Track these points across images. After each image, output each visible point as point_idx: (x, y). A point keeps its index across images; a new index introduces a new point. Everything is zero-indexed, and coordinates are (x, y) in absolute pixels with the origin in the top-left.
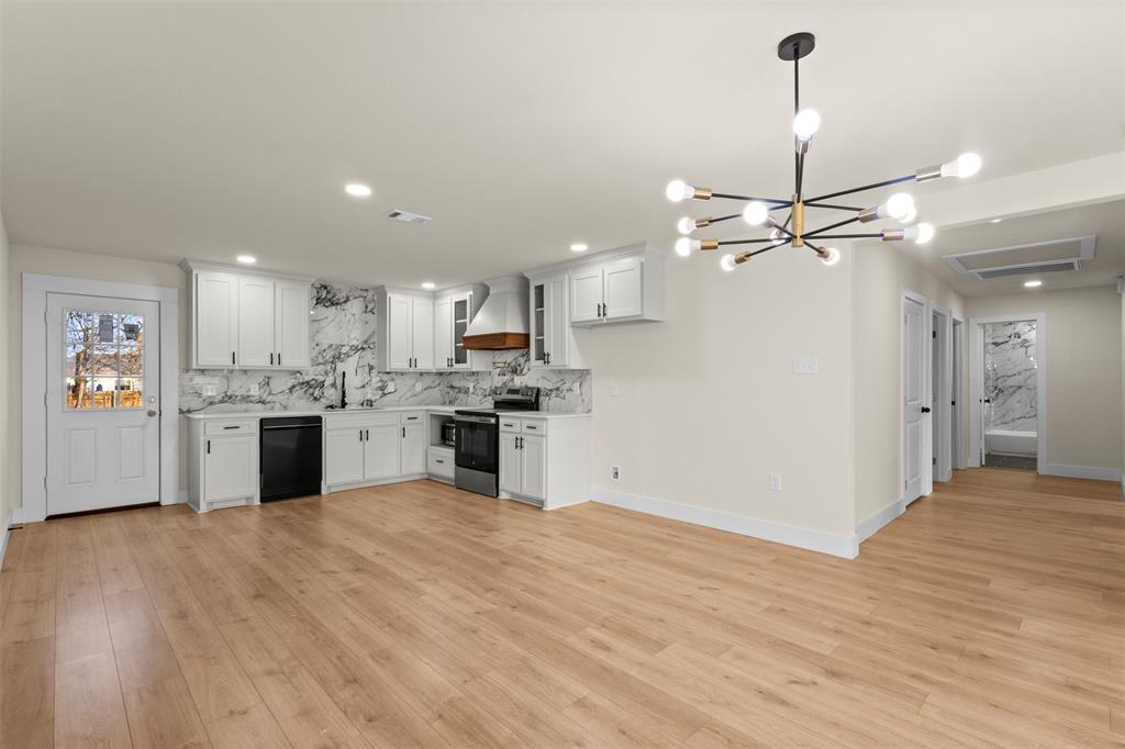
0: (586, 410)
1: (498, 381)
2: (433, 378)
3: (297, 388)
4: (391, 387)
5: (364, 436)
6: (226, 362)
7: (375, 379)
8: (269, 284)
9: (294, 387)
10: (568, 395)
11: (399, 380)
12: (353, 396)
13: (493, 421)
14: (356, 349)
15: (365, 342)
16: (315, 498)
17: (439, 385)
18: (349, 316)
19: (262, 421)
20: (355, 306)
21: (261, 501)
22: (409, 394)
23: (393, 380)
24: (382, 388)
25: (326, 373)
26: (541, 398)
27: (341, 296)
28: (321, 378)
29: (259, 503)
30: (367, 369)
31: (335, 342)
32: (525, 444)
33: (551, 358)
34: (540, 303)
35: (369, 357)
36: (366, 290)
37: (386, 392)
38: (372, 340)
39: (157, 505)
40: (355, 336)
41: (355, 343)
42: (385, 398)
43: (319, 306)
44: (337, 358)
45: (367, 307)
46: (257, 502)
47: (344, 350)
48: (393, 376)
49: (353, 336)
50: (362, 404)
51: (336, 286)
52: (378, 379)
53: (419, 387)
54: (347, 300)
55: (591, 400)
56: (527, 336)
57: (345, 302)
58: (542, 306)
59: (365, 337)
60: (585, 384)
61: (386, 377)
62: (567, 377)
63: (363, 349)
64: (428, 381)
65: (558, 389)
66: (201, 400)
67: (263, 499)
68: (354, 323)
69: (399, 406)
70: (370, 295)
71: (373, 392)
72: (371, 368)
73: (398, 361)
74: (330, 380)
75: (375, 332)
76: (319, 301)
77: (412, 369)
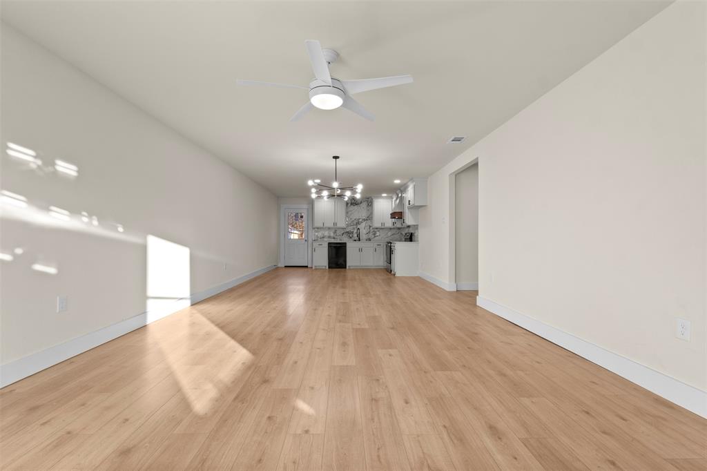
4: (378, 234)
5: (360, 250)
6: (322, 226)
8: (333, 201)
9: (344, 233)
12: (363, 236)
14: (365, 220)
15: (367, 216)
16: (343, 270)
18: (362, 208)
19: (329, 244)
20: (364, 205)
23: (378, 231)
24: (374, 234)
25: (354, 229)
26: (413, 237)
27: (359, 202)
28: (352, 230)
30: (368, 227)
31: (357, 218)
33: (405, 221)
35: (369, 223)
37: (376, 235)
39: (307, 267)
41: (364, 218)
42: (376, 238)
43: (351, 206)
44: (358, 223)
45: (368, 204)
46: (327, 268)
47: (360, 220)
48: (378, 229)
49: (363, 215)
50: (367, 240)
52: (373, 231)
53: (390, 234)
54: (361, 203)
56: (402, 213)
61: (375, 230)
63: (367, 220)
64: (394, 231)
66: (318, 237)
67: (329, 268)
68: (364, 211)
70: (370, 199)
71: (371, 236)
72: (370, 227)
73: (377, 224)
74: (355, 231)
75: (372, 213)
76: (352, 204)
77: (383, 227)
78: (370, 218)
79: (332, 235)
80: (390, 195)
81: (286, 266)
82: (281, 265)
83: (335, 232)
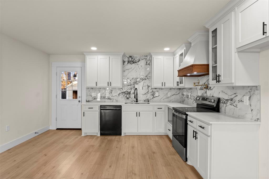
0: (255, 118)
1: (200, 93)
2: (176, 90)
3: (121, 94)
4: (157, 94)
5: (138, 114)
6: (95, 86)
7: (150, 91)
8: (108, 57)
9: (120, 94)
10: (240, 105)
11: (160, 91)
12: (141, 98)
13: (184, 117)
14: (143, 79)
15: (146, 76)
16: (117, 137)
17: (179, 93)
18: (140, 67)
19: (100, 106)
20: (142, 63)
21: (100, 135)
22: (165, 97)
23: (158, 91)
24: (153, 95)
25: (131, 89)
26: (221, 105)
27: (137, 59)
28: (129, 91)
29: (100, 136)
30: (147, 87)
31: (135, 77)
32: (198, 136)
33: (222, 78)
34: (215, 42)
35: (147, 82)
36: (147, 56)
37: (154, 96)
38: (149, 76)
40: (142, 74)
41: (142, 77)
42: (155, 99)
43: (128, 64)
44: (136, 83)
45: (147, 63)
46: (99, 135)
47: (138, 80)
48: (158, 90)
49: (141, 74)
50: (145, 101)
51: (135, 56)
52: (151, 91)
53: (169, 94)
54: (139, 61)
55: (259, 111)
56: (208, 65)
57: (138, 61)
58: (216, 44)
59: (146, 74)
60: (254, 98)
61: (154, 90)
62: (238, 92)
63: (145, 79)
64: (173, 92)
65: (232, 100)
66: (92, 97)
67: (101, 134)
68: (142, 70)
69: (160, 102)
70: (148, 58)
71: (149, 96)
72: (149, 87)
73: (156, 84)
74: (132, 91)
75: (150, 72)
76: (129, 62)
77: (163, 87)
78: (148, 77)
79: (107, 95)
80: (173, 49)
81: (57, 129)
82: (53, 127)
83: (111, 92)
